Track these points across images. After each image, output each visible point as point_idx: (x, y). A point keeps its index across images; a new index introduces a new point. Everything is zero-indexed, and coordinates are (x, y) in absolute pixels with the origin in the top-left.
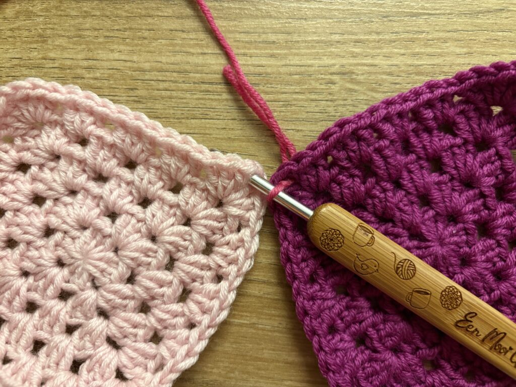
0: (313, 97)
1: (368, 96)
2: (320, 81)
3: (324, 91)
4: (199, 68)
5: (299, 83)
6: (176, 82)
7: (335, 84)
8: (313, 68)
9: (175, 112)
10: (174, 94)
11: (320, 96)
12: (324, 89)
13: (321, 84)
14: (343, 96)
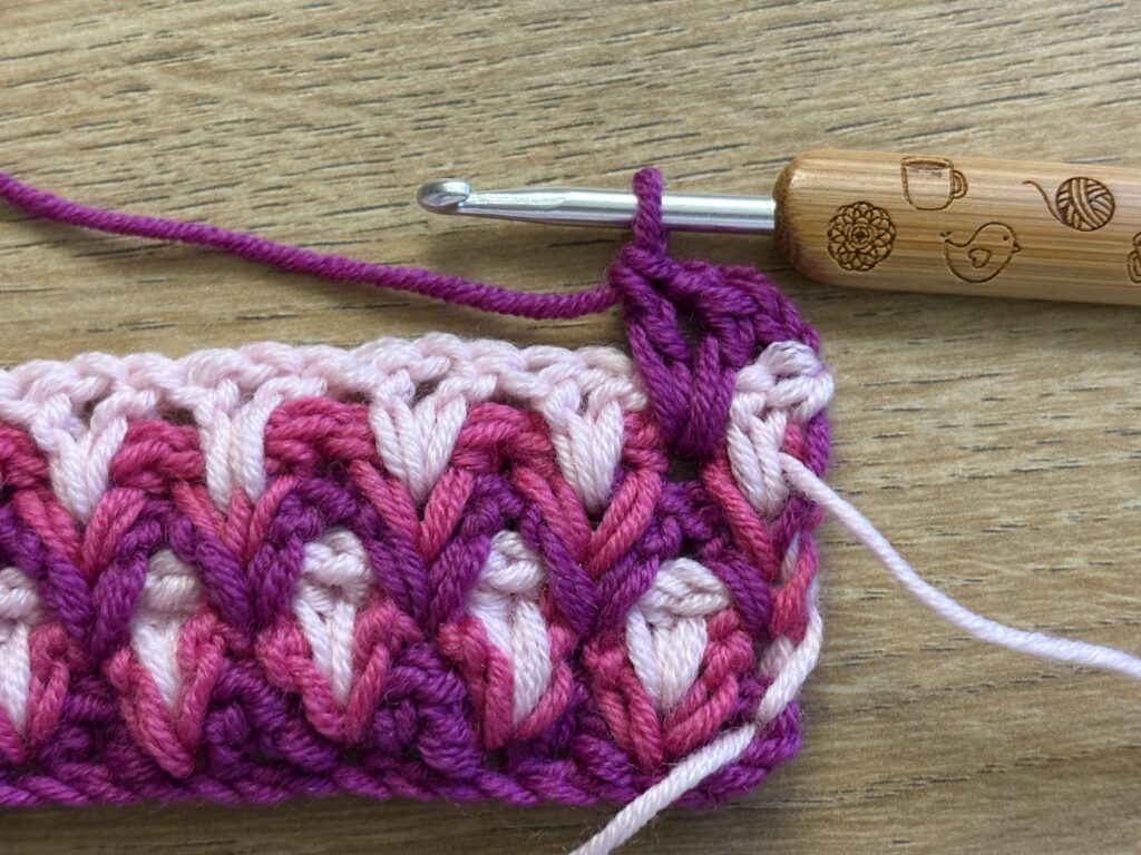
0: (86, 137)
1: (253, 107)
2: (100, 89)
3: (117, 116)
5: (37, 105)
7: (147, 89)
8: (77, 55)
11: (107, 132)
12: (118, 110)
13: (104, 97)
14: (175, 120)
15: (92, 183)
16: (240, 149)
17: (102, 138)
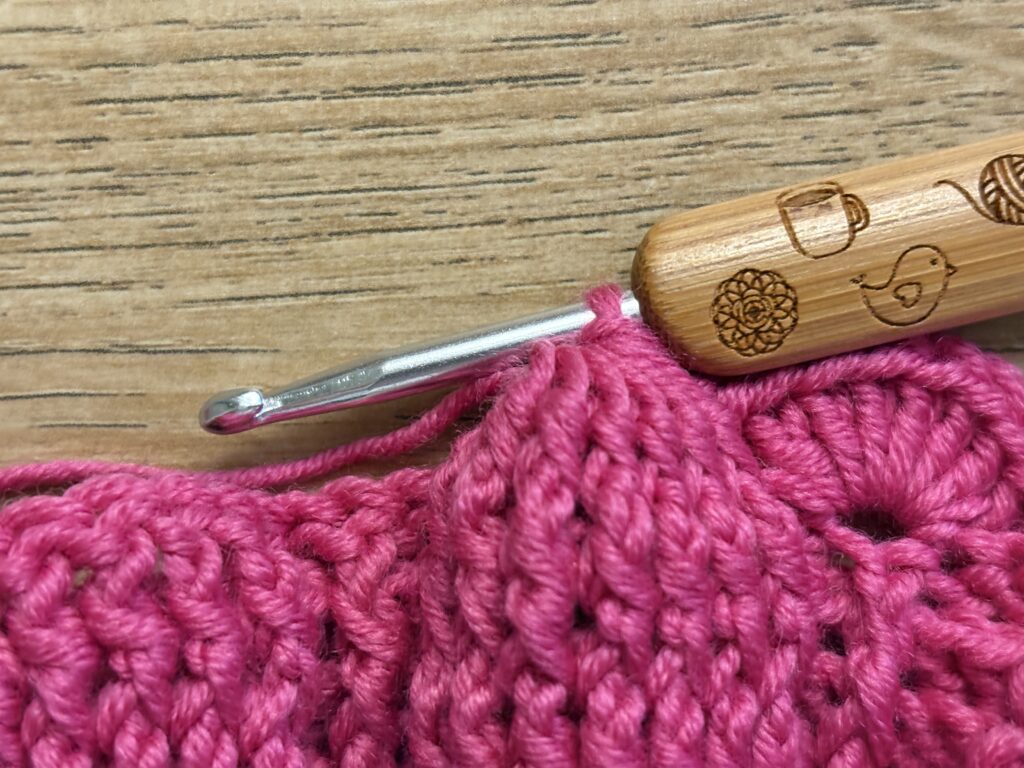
0: (792, 102)
1: (1005, 76)
2: (814, 39)
3: (833, 76)
4: (340, 33)
5: (731, 54)
6: (253, 97)
7: (874, 43)
9: (267, 215)
10: (254, 145)
11: (819, 97)
12: (833, 68)
13: (820, 50)
14: (906, 86)
15: (796, 164)
16: (983, 131)
17: (811, 105)
